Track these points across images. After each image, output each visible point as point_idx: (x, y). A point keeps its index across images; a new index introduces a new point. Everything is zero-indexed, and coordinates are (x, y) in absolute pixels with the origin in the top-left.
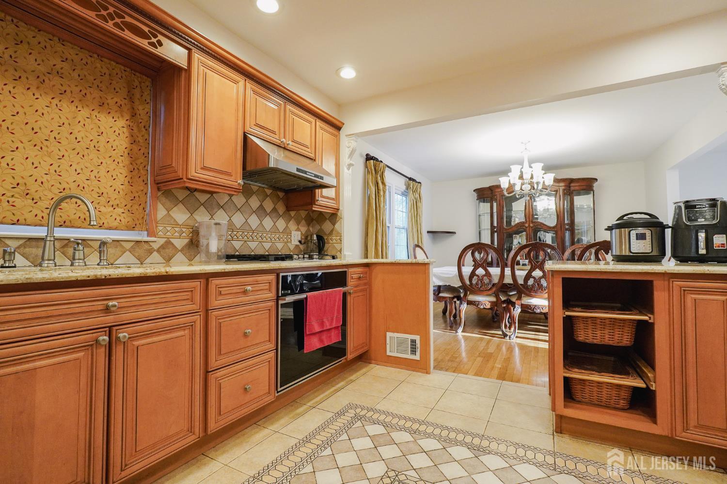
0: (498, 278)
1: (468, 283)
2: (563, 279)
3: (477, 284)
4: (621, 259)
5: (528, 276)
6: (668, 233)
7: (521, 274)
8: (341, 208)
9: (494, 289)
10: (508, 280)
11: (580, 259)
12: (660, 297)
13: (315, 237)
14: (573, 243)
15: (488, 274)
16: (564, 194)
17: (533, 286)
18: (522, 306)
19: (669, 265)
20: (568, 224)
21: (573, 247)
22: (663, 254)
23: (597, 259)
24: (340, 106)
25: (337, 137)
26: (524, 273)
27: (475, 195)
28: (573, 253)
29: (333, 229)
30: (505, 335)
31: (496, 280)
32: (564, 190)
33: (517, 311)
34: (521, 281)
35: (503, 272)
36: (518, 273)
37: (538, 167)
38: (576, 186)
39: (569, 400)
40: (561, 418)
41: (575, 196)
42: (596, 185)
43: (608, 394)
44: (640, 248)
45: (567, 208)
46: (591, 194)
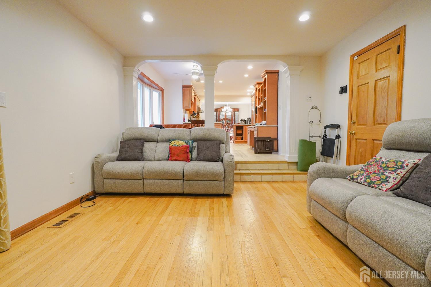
2: (236, 127)
4: (241, 124)
5: (228, 129)
6: (246, 121)
12: (244, 127)
16: (233, 112)
19: (246, 124)
20: (234, 119)
26: (227, 129)
27: (214, 110)
37: (229, 107)
38: (236, 110)
39: (236, 140)
40: (235, 141)
41: (235, 112)
42: (239, 110)
43: (239, 138)
44: (243, 123)
45: (234, 115)
46: (238, 112)
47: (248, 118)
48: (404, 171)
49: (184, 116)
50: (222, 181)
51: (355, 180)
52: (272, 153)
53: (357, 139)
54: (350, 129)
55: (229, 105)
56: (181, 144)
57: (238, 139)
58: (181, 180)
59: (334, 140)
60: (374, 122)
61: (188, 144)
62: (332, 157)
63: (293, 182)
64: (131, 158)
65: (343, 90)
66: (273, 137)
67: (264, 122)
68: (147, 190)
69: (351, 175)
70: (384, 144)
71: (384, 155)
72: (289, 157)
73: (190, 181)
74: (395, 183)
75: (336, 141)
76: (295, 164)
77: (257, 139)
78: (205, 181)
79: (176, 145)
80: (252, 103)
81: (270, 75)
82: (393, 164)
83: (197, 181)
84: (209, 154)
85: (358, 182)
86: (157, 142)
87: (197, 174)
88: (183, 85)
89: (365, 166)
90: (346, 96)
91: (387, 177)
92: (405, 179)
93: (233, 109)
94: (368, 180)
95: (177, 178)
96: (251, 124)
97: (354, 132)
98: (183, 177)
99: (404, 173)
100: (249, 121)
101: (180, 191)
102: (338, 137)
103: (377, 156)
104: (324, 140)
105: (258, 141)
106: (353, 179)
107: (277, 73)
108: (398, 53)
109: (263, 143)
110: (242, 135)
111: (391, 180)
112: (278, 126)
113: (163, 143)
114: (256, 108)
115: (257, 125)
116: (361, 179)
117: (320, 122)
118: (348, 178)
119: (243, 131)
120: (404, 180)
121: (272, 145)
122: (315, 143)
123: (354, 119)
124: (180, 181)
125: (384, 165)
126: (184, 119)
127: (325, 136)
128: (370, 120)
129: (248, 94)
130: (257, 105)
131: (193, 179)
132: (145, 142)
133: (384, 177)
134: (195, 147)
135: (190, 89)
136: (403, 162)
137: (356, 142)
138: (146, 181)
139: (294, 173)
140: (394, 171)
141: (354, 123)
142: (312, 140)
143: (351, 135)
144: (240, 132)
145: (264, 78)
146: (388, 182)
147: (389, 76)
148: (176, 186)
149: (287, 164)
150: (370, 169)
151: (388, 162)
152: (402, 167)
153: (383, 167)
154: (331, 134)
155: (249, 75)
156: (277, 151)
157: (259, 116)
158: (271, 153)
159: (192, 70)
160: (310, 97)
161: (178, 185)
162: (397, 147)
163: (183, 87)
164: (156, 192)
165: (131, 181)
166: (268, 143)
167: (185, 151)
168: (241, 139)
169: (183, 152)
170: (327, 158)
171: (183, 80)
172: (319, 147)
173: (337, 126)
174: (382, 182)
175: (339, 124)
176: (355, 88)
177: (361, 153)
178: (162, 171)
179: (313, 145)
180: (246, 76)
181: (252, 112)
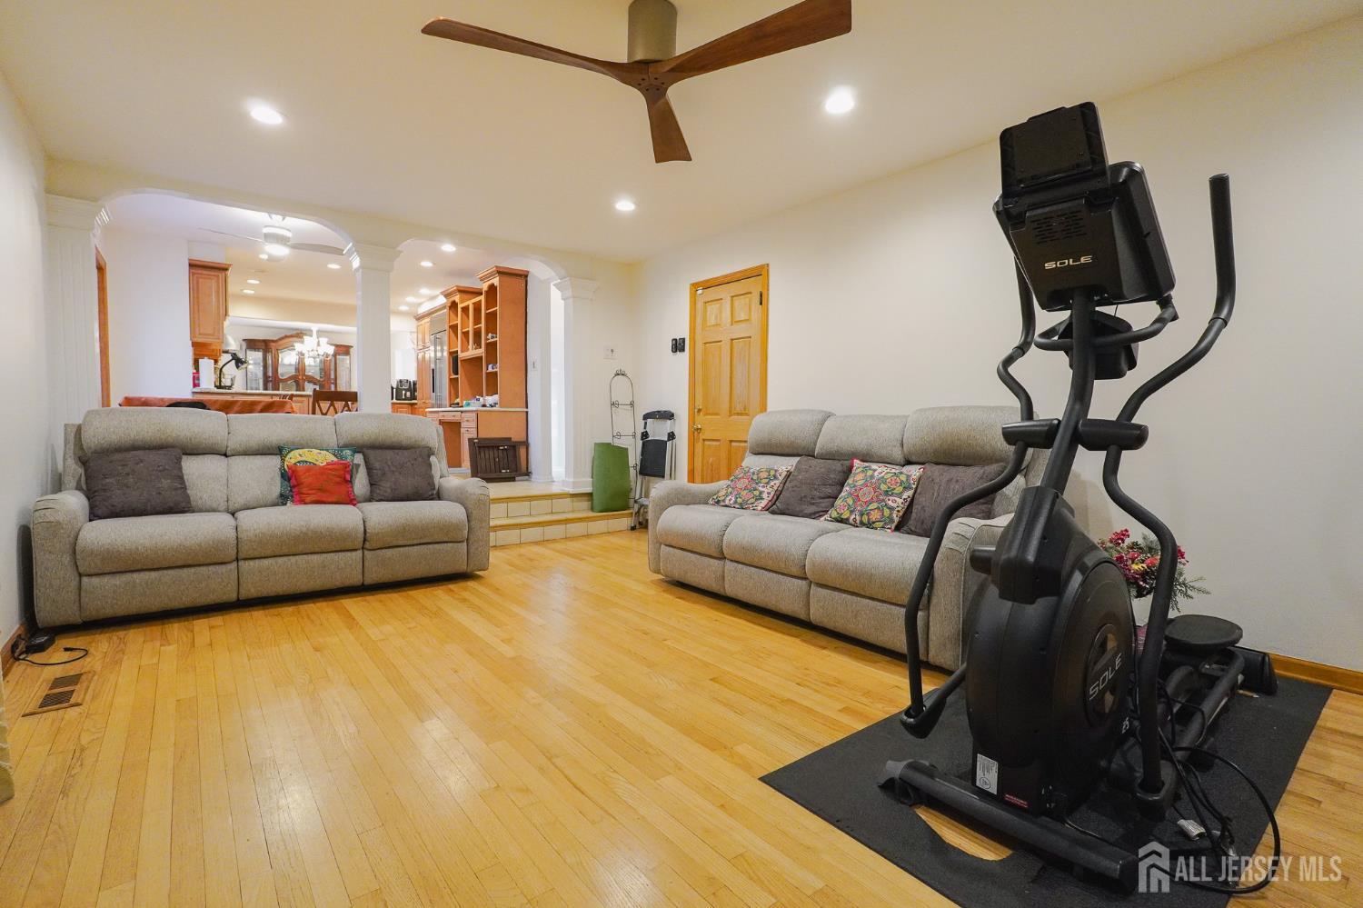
37: (324, 341)
38: (342, 350)
41: (340, 357)
42: (351, 350)
45: (332, 366)
46: (348, 357)
47: (401, 381)
48: (777, 482)
50: (463, 541)
51: (722, 504)
52: (517, 478)
53: (704, 440)
54: (692, 420)
55: (321, 333)
56: (322, 458)
58: (356, 550)
59: (664, 443)
60: (730, 411)
61: (341, 459)
62: (663, 477)
63: (588, 536)
64: (149, 508)
65: (678, 346)
66: (516, 436)
67: (490, 400)
68: (250, 590)
69: (715, 497)
70: (750, 448)
71: (752, 463)
72: (574, 482)
73: (383, 551)
74: (770, 499)
75: (669, 444)
76: (586, 498)
77: (478, 443)
78: (424, 546)
79: (306, 462)
80: (420, 337)
81: (506, 279)
82: (765, 475)
83: (401, 549)
84: (409, 483)
85: (726, 506)
86: (225, 455)
87: (404, 529)
88: (190, 260)
89: (732, 481)
90: (683, 357)
91: (761, 493)
92: (778, 493)
93: (337, 346)
94: (739, 500)
95: (349, 545)
97: (699, 426)
98: (366, 542)
99: (778, 485)
100: (406, 390)
101: (355, 578)
102: (672, 436)
103: (743, 464)
104: (643, 444)
105: (479, 447)
106: (718, 502)
107: (524, 276)
108: (761, 303)
109: (491, 453)
111: (765, 496)
112: (529, 410)
113: (251, 457)
114: (454, 357)
115: (468, 405)
116: (730, 500)
117: (632, 404)
118: (711, 501)
120: (778, 495)
121: (516, 457)
122: (627, 449)
123: (699, 404)
124: (354, 553)
125: (755, 477)
127: (645, 435)
128: (725, 407)
129: (404, 308)
130: (459, 350)
131: (391, 545)
132: (184, 457)
133: (756, 493)
134: (358, 466)
135: (221, 275)
136: (776, 471)
137: (704, 445)
138: (245, 565)
139: (587, 518)
140: (767, 483)
141: (699, 411)
142: (617, 443)
143: (695, 432)
145: (490, 282)
146: (762, 499)
147: (750, 337)
148: (346, 567)
149: (569, 500)
150: (740, 485)
151: (759, 471)
152: (775, 477)
153: (754, 480)
154: (658, 431)
155: (434, 264)
156: (528, 474)
157: (466, 379)
158: (513, 479)
159: (266, 226)
160: (612, 351)
161: (351, 565)
162: (769, 450)
163: (192, 266)
164: (281, 593)
165: (193, 570)
166: (505, 453)
167: (339, 476)
169: (338, 480)
170: (649, 482)
172: (634, 458)
173: (669, 416)
174: (757, 500)
175: (672, 411)
176: (699, 346)
177: (712, 465)
178: (304, 530)
179: (622, 453)
180: (427, 264)
181: (421, 365)
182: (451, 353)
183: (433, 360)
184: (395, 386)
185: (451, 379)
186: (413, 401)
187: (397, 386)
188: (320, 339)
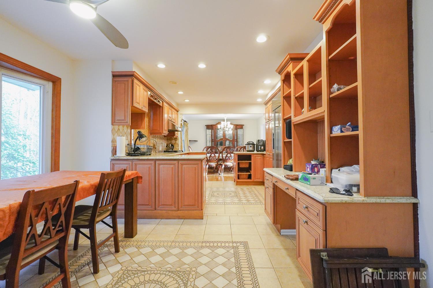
0: (218, 157)
1: (209, 159)
2: (238, 155)
3: (212, 159)
4: (248, 151)
5: (226, 156)
6: (255, 146)
7: (224, 156)
8: (178, 136)
9: (217, 161)
10: (221, 158)
11: (239, 151)
12: (252, 158)
13: (170, 145)
14: (237, 146)
15: (215, 156)
16: (235, 129)
17: (228, 159)
18: (225, 165)
19: (255, 152)
20: (236, 139)
21: (237, 147)
22: (254, 150)
23: (244, 151)
24: (178, 104)
25: (177, 114)
26: (225, 155)
27: (206, 127)
28: (237, 149)
29: (176, 143)
30: (220, 174)
31: (217, 158)
32: (235, 128)
33: (223, 166)
34: (224, 158)
35: (219, 155)
36: (223, 155)
37: (229, 123)
38: (238, 127)
39: (238, 178)
40: (237, 182)
41: (238, 130)
42: (244, 127)
43: (245, 176)
44: (251, 149)
45: (236, 134)
46: (242, 130)
47: (259, 141)
49: (114, 141)
57: (242, 177)
80: (267, 115)
93: (235, 125)
96: (264, 150)
100: (261, 146)
110: (248, 169)
114: (288, 123)
119: (250, 163)
126: (114, 151)
130: (292, 115)
135: (130, 80)
144: (244, 164)
157: (298, 142)
163: (114, 76)
168: (247, 178)
171: (113, 61)
181: (268, 131)
182: (285, 120)
183: (273, 128)
184: (255, 144)
185: (285, 142)
186: (264, 153)
187: (257, 143)
188: (228, 122)
